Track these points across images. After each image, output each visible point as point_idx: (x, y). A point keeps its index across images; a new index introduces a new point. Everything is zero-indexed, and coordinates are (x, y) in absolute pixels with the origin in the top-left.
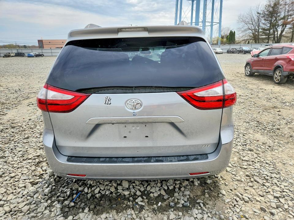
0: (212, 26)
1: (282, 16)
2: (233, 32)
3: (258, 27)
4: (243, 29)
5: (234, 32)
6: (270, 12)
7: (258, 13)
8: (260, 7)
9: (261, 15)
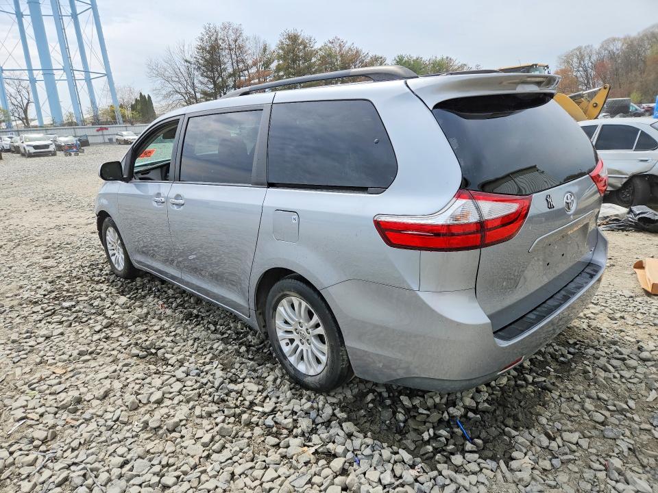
0: (88, 81)
1: (230, 70)
2: (147, 97)
3: (194, 90)
4: (164, 92)
5: (149, 97)
6: (206, 60)
7: (186, 61)
8: (186, 48)
9: (193, 66)
